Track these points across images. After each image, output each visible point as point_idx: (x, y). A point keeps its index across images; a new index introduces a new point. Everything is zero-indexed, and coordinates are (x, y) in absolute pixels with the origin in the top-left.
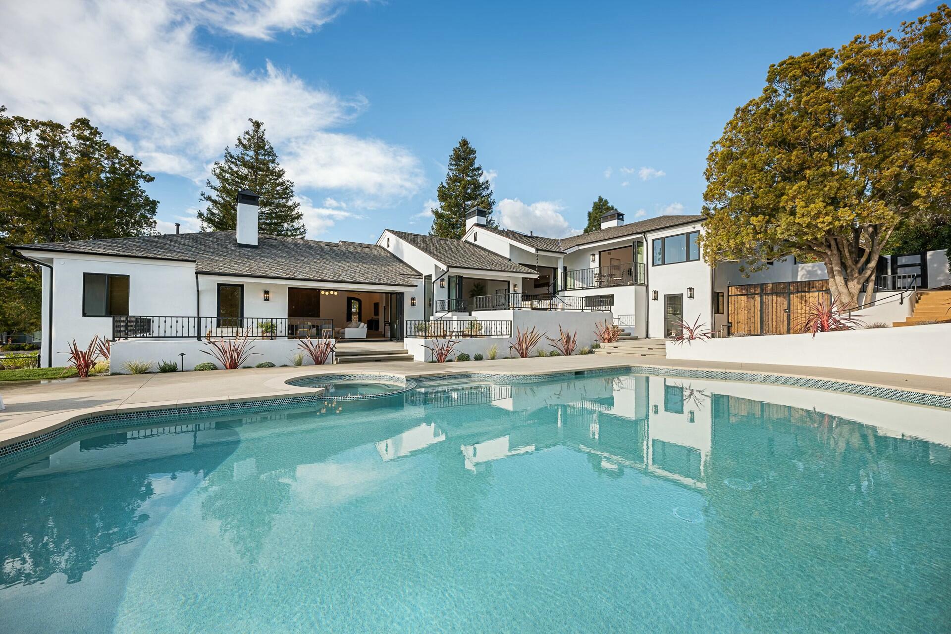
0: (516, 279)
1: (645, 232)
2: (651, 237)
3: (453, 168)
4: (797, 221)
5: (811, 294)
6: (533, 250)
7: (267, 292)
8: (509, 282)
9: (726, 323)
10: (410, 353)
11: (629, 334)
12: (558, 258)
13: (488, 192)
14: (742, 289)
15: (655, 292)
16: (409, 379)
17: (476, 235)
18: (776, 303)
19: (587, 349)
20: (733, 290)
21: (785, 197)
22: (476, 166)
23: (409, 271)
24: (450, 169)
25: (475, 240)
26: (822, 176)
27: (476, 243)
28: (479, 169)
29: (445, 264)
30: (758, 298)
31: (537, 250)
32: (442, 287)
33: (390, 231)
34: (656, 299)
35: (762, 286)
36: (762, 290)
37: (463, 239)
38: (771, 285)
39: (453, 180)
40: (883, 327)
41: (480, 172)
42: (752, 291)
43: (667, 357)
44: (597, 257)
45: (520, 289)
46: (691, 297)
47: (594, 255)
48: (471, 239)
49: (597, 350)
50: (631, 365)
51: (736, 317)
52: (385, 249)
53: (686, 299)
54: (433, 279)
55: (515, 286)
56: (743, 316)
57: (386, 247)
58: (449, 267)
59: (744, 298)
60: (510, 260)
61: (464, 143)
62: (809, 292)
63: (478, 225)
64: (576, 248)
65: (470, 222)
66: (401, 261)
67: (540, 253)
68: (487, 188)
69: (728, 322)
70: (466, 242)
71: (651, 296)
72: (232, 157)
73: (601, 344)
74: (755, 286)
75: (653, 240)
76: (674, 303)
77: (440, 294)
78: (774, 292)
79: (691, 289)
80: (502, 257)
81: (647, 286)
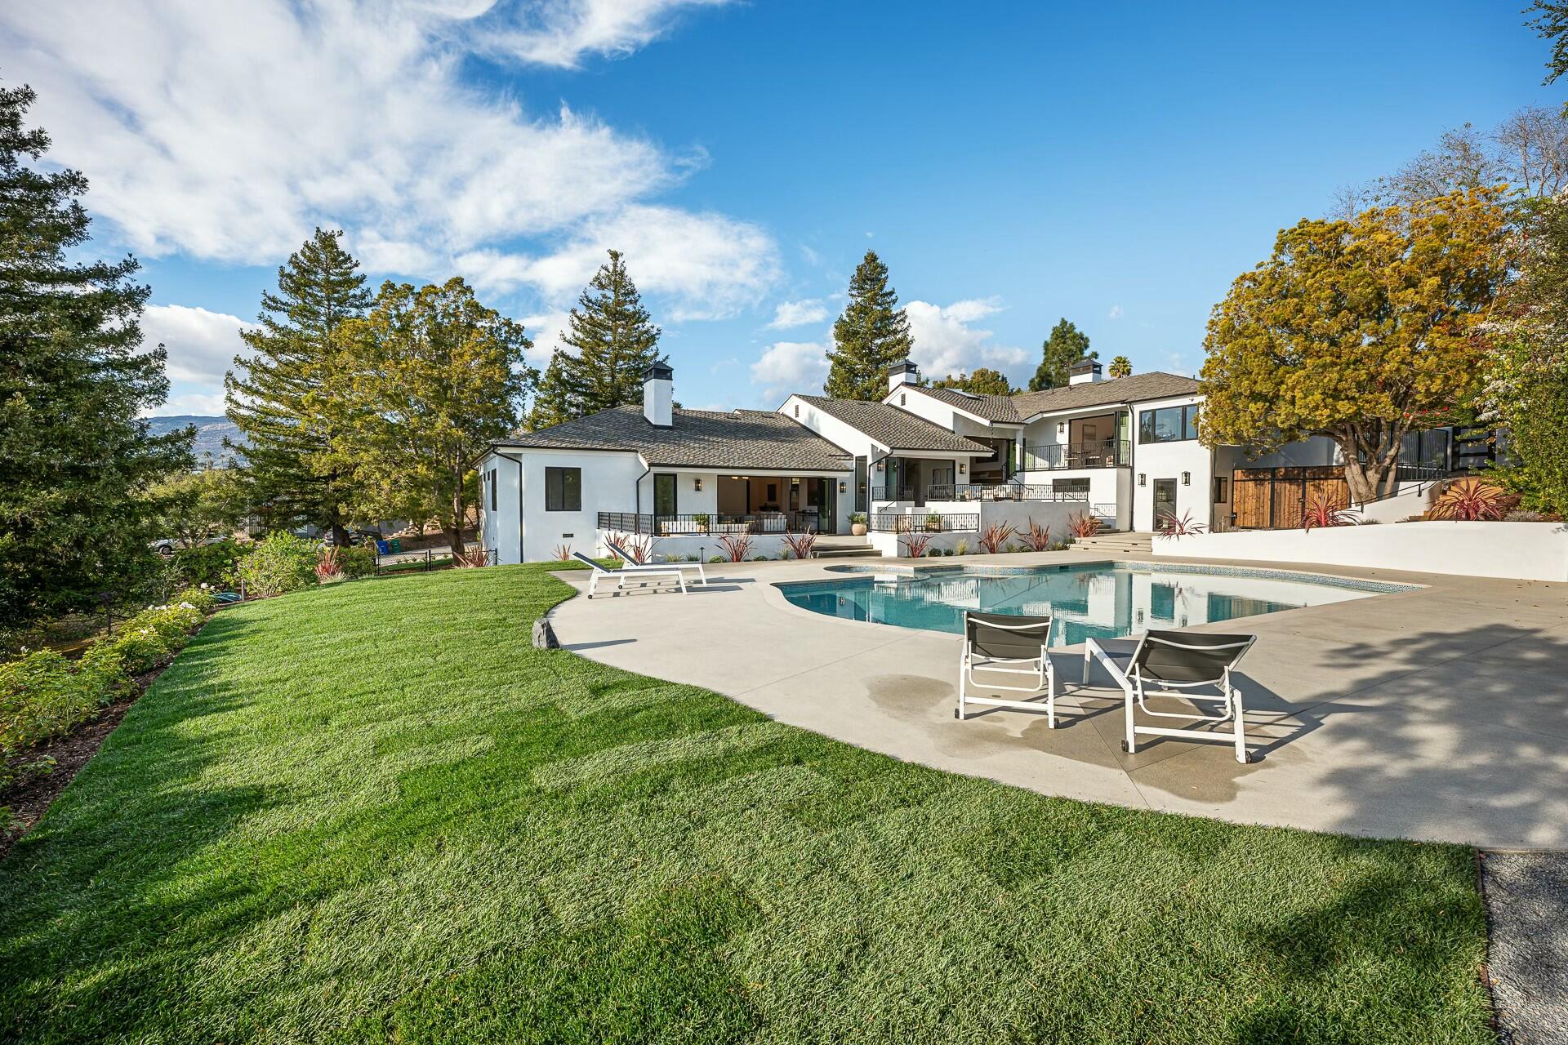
0: (963, 457)
1: (1130, 403)
2: (1138, 408)
3: (854, 292)
4: (1296, 411)
5: (1330, 481)
6: (986, 423)
7: (698, 481)
8: (954, 462)
9: (1228, 514)
10: (876, 548)
11: (1109, 527)
12: (1015, 431)
13: (905, 326)
14: (1250, 474)
15: (1143, 476)
17: (903, 397)
18: (1289, 492)
19: (1060, 544)
20: (1239, 474)
21: (1284, 386)
22: (887, 289)
23: (834, 451)
24: (852, 295)
25: (903, 403)
26: (1321, 367)
27: (904, 407)
28: (891, 293)
29: (888, 445)
30: (1268, 486)
31: (992, 422)
32: (879, 470)
33: (800, 396)
34: (1143, 483)
35: (1273, 471)
36: (1274, 475)
37: (885, 402)
38: (1283, 470)
39: (861, 311)
40: (1376, 523)
41: (893, 297)
42: (1261, 477)
43: (1153, 553)
44: (1066, 427)
45: (967, 469)
46: (1187, 482)
47: (1062, 424)
48: (897, 402)
49: (1072, 545)
50: (1114, 560)
51: (1242, 507)
52: (791, 419)
53: (1180, 486)
54: (870, 461)
55: (962, 466)
56: (1251, 504)
57: (793, 417)
58: (892, 448)
59: (1251, 484)
60: (954, 432)
61: (872, 258)
62: (1326, 479)
63: (907, 384)
64: (1039, 416)
65: (895, 380)
66: (819, 436)
67: (995, 425)
68: (903, 320)
69: (1233, 513)
70: (889, 405)
71: (1137, 480)
73: (1077, 539)
74: (1265, 470)
75: (1141, 413)
76: (1166, 490)
77: (876, 479)
78: (1289, 478)
79: (1187, 474)
80: (942, 428)
81: (1132, 469)
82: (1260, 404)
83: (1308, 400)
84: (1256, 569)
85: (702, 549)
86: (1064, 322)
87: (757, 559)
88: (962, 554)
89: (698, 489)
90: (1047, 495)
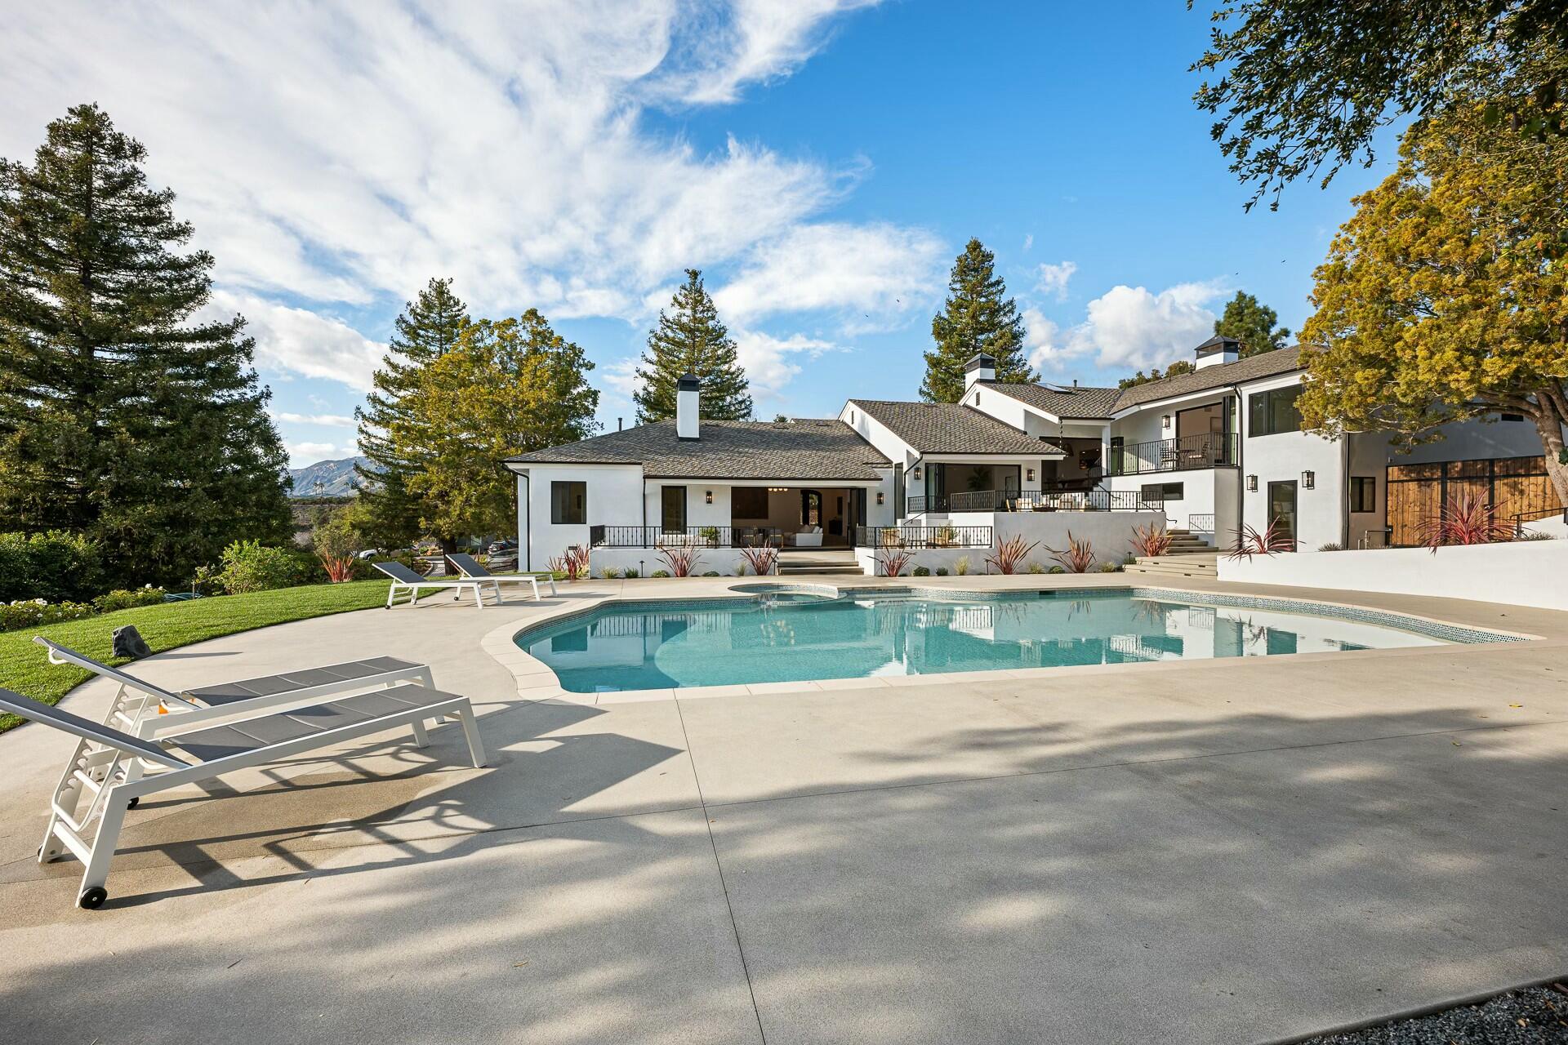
0: (1032, 462)
1: (1236, 384)
2: (1247, 391)
3: (958, 286)
5: (1532, 479)
6: (1055, 419)
7: (709, 494)
8: (1019, 467)
9: (1380, 527)
10: (861, 566)
11: (1206, 544)
12: (1100, 428)
13: (1014, 317)
14: (1410, 472)
15: (1255, 478)
16: (840, 590)
17: (978, 395)
18: (1466, 493)
19: (1112, 564)
20: (1394, 473)
21: (1401, 343)
22: (993, 279)
23: (875, 459)
24: (953, 289)
25: (978, 403)
26: (1456, 311)
27: (978, 408)
28: (998, 283)
29: (918, 449)
30: (1437, 487)
31: (1061, 418)
32: (917, 478)
33: (854, 402)
34: (1255, 488)
35: (1444, 467)
36: (1445, 472)
37: (961, 403)
38: (1459, 464)
39: (956, 307)
41: (1001, 287)
42: (1427, 474)
43: (1219, 578)
44: (1173, 420)
45: (1038, 475)
46: (1310, 485)
47: (1168, 417)
48: (972, 403)
49: (1128, 566)
51: (1400, 517)
52: (849, 427)
53: (1302, 493)
54: (905, 468)
55: (1030, 472)
56: (1412, 516)
57: (850, 423)
58: (922, 453)
59: (1413, 486)
60: (1025, 433)
61: (975, 246)
62: (1528, 475)
63: (982, 381)
64: (1136, 409)
65: (972, 376)
66: (867, 443)
67: (1065, 422)
68: (1012, 311)
69: (1386, 525)
70: (965, 406)
71: (1247, 483)
72: (667, 321)
73: (1137, 559)
74: (1432, 466)
75: (1251, 397)
76: (1282, 495)
77: (915, 489)
78: (1465, 477)
79: (1310, 474)
80: (1014, 428)
81: (1241, 469)
82: (1369, 372)
83: (1433, 361)
84: (1318, 602)
85: (642, 562)
86: (1241, 296)
87: (706, 575)
88: (962, 574)
89: (709, 502)
90: (1130, 502)
